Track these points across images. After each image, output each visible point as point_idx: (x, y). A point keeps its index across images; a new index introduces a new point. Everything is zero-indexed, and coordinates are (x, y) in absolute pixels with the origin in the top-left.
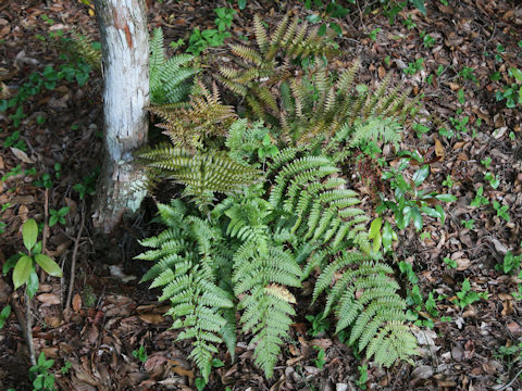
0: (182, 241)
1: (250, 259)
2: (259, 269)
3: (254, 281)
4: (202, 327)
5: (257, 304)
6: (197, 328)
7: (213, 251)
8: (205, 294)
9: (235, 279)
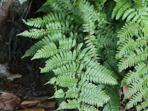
0: (67, 24)
1: (135, 38)
2: (144, 48)
3: (138, 59)
4: (85, 100)
5: (142, 81)
6: (79, 100)
7: (97, 32)
8: (88, 70)
9: (119, 56)
